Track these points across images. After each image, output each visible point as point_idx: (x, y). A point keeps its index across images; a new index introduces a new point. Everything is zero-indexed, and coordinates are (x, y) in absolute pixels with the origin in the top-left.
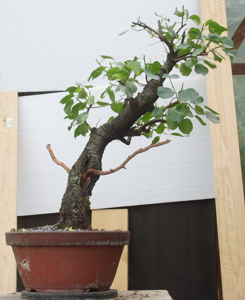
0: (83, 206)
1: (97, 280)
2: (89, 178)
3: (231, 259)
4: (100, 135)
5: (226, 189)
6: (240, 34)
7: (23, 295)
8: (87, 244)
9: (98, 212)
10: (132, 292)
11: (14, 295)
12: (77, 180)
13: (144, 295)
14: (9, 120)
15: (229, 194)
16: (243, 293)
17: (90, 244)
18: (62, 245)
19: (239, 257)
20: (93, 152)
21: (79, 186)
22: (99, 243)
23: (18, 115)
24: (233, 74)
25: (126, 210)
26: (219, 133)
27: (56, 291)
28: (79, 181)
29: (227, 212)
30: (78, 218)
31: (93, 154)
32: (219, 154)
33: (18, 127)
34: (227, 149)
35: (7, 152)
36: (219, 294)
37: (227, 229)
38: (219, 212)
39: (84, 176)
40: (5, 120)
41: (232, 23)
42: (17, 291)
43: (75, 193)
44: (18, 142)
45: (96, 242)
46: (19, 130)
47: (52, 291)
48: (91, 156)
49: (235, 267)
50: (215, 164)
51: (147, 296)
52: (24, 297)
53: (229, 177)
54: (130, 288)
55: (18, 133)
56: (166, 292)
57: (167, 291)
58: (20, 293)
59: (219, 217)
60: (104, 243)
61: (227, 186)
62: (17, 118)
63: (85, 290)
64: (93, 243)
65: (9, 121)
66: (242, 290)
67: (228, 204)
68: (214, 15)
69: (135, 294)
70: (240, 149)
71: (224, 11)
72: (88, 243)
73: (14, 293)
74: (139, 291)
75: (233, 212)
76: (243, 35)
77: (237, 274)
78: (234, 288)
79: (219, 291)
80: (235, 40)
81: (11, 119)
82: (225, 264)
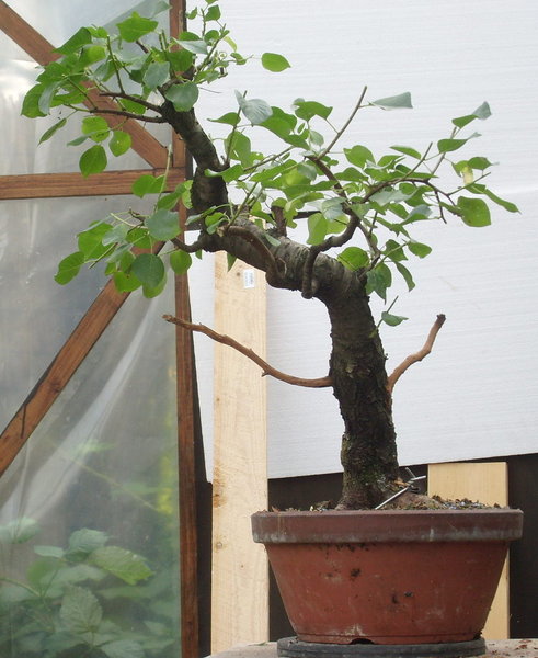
7: (281, 648)
9: (442, 468)
10: (517, 642)
11: (263, 647)
14: (248, 273)
25: (503, 465)
40: (238, 274)
42: (270, 640)
44: (267, 320)
46: (269, 295)
52: (284, 652)
54: (513, 635)
55: (268, 301)
58: (274, 644)
65: (249, 275)
69: (524, 647)
73: (262, 644)
74: (534, 640)
81: (252, 271)
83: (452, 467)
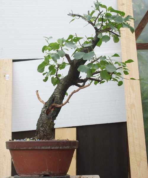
0: (47, 126)
1: (47, 170)
2: (53, 109)
3: (136, 157)
4: (61, 83)
5: (133, 116)
6: (141, 26)
8: (35, 148)
10: (78, 176)
12: (44, 111)
14: (7, 76)
15: (134, 119)
16: (143, 177)
18: (22, 149)
19: (141, 156)
20: (57, 94)
21: (46, 114)
22: (43, 148)
23: (12, 72)
26: (129, 84)
27: (25, 175)
28: (45, 111)
29: (134, 130)
30: (44, 133)
31: (56, 95)
32: (129, 96)
34: (134, 93)
35: (6, 94)
37: (134, 140)
38: (129, 129)
39: (50, 108)
40: (5, 76)
42: (12, 176)
43: (43, 118)
44: (12, 88)
46: (13, 82)
47: (23, 175)
48: (55, 96)
49: (138, 162)
50: (127, 102)
53: (135, 109)
54: (77, 174)
57: (98, 176)
59: (129, 132)
60: (46, 148)
61: (134, 114)
62: (12, 74)
63: (40, 175)
64: (39, 148)
66: (142, 175)
67: (134, 125)
69: (80, 177)
70: (141, 93)
71: (132, 13)
73: (10, 177)
75: (137, 129)
76: (143, 27)
77: (139, 166)
78: (138, 174)
79: (128, 176)
80: (138, 30)
81: (8, 75)
82: (132, 160)
83: (62, 129)
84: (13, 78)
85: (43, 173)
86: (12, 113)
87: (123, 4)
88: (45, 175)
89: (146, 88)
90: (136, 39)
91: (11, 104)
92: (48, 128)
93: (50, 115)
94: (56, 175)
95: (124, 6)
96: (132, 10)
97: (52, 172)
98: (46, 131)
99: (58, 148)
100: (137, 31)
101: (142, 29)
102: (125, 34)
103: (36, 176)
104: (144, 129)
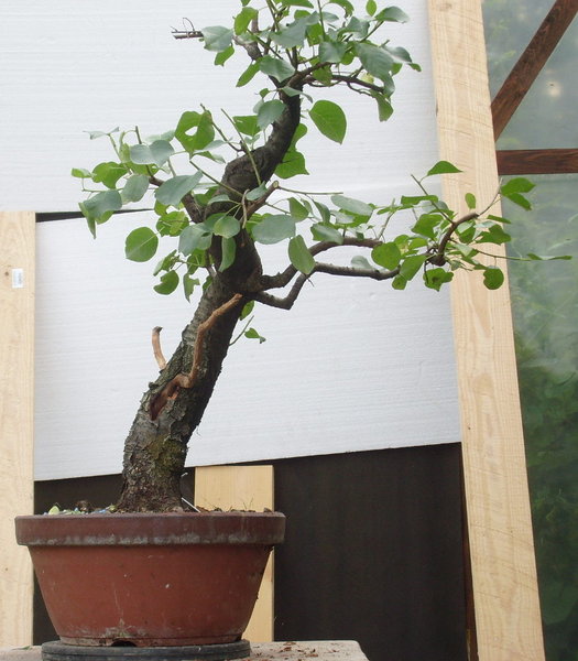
0: (150, 459)
1: (122, 621)
2: (175, 396)
3: (497, 574)
5: (484, 423)
6: (515, 86)
10: (281, 645)
11: (28, 652)
12: (145, 402)
13: (308, 652)
14: (16, 272)
15: (490, 434)
16: (522, 646)
17: (71, 543)
19: (514, 569)
20: (191, 336)
21: (148, 416)
22: (90, 541)
23: (36, 261)
24: (499, 175)
25: (270, 469)
26: (471, 302)
28: (148, 404)
29: (488, 473)
30: (138, 484)
31: (191, 340)
32: (470, 345)
33: (37, 288)
34: (487, 336)
35: (12, 342)
36: (469, 649)
37: (488, 509)
38: (470, 471)
39: (166, 391)
40: (7, 274)
41: (496, 63)
42: (34, 644)
43: (139, 430)
44: (35, 320)
45: (82, 539)
46: (38, 295)
48: (186, 347)
49: (504, 592)
50: (462, 368)
51: (313, 654)
53: (492, 397)
54: (277, 637)
55: (36, 300)
56: (354, 644)
57: (356, 642)
58: (39, 649)
59: (470, 482)
61: (487, 415)
62: (33, 268)
63: (102, 641)
64: (77, 541)
65: (17, 275)
66: (520, 640)
67: (491, 455)
68: (460, 47)
69: (288, 649)
71: (480, 36)
72: (68, 541)
73: (26, 648)
74: (298, 642)
75: (500, 471)
76: (522, 89)
77: (508, 606)
78: (502, 636)
79: (468, 643)
80: (505, 101)
81: (21, 270)
82: (482, 584)
83: (218, 469)
84: (39, 280)
85: (109, 632)
86: (34, 411)
87: (449, 6)
88: (119, 643)
89: (534, 317)
90: (497, 134)
91: (32, 377)
92: (153, 466)
93: (162, 417)
94: (159, 641)
95: (450, 11)
96: (480, 28)
97: (141, 631)
98: (147, 477)
99: (145, 541)
100: (500, 107)
101: (519, 96)
102: (455, 117)
103: (89, 642)
104: (525, 470)
